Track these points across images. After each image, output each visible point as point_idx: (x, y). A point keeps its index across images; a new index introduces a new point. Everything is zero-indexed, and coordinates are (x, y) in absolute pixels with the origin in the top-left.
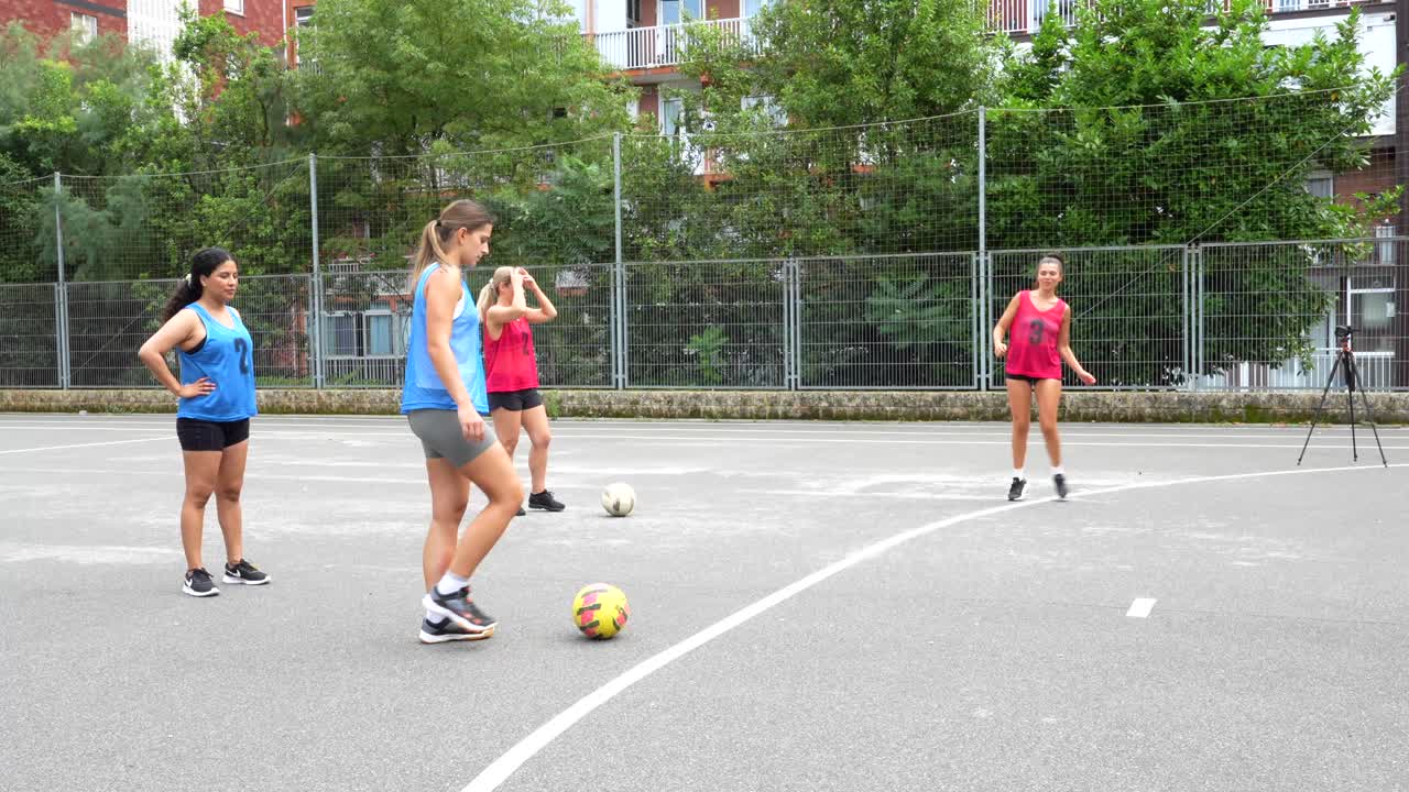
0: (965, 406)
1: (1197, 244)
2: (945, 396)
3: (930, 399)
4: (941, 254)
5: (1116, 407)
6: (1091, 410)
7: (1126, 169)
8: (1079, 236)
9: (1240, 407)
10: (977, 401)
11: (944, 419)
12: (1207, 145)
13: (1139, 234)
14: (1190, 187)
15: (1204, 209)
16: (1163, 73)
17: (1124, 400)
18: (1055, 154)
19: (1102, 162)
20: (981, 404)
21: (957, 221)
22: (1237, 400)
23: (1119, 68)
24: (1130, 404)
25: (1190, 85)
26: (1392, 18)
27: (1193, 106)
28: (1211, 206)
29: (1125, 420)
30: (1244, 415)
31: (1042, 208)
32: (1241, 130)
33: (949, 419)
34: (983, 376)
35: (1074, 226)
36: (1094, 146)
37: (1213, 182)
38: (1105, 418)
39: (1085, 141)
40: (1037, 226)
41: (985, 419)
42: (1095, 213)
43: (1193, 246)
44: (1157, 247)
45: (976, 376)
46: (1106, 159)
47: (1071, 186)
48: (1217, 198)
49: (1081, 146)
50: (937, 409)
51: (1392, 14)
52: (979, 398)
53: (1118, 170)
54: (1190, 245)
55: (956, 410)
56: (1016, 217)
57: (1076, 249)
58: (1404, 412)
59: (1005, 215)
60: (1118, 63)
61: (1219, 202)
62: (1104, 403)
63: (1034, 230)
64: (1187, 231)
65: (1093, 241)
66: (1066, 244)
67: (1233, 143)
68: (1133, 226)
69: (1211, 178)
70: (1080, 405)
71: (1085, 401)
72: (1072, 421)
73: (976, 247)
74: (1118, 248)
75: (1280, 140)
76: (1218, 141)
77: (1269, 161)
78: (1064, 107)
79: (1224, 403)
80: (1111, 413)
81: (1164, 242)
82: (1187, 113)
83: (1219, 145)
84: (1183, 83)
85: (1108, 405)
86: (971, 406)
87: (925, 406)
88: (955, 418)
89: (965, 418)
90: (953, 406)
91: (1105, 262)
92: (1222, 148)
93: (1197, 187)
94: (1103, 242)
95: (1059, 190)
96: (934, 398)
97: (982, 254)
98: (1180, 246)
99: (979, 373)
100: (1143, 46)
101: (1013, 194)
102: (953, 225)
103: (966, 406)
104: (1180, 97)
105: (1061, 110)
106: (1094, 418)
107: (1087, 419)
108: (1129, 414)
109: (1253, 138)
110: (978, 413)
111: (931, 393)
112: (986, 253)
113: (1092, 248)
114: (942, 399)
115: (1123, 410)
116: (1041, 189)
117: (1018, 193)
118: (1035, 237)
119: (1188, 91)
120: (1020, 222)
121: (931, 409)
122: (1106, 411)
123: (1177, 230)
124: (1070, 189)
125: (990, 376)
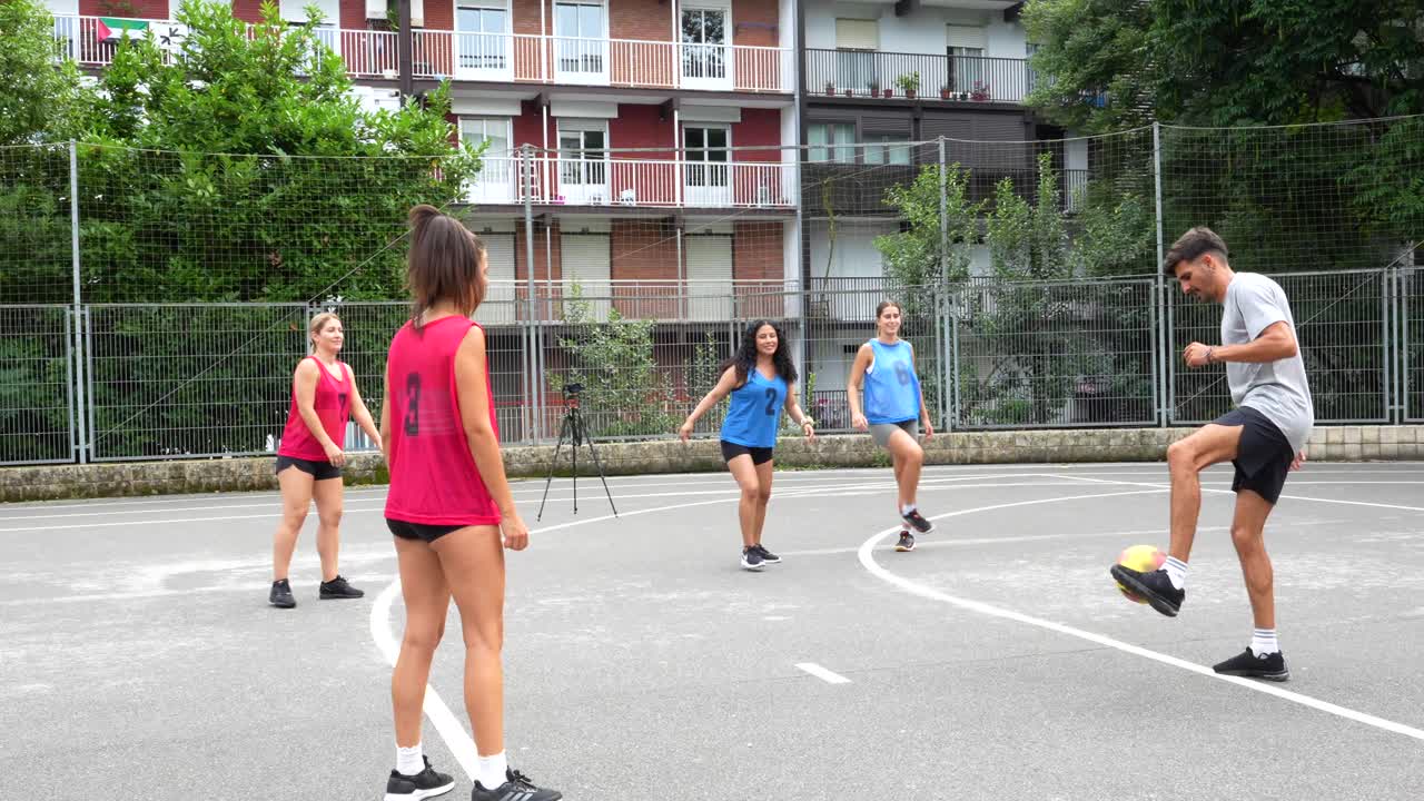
0: (62, 482)
1: (319, 303)
2: (37, 473)
3: (19, 477)
4: (25, 306)
5: (241, 475)
6: (214, 479)
7: (241, 220)
8: (184, 290)
9: (369, 469)
10: (79, 475)
11: (37, 498)
12: (319, 201)
13: (249, 291)
14: (302, 243)
15: (317, 267)
16: (271, 123)
17: (250, 467)
18: (154, 201)
19: (216, 212)
20: (83, 480)
21: (37, 269)
22: (367, 461)
23: (222, 113)
24: (257, 471)
25: (299, 139)
26: (397, 94)
27: (304, 161)
28: (326, 265)
29: (253, 488)
30: (374, 477)
31: (140, 258)
32: (350, 189)
33: (44, 499)
34: (82, 447)
35: (179, 279)
36: (207, 194)
37: (326, 239)
38: (230, 488)
39: (198, 187)
40: (133, 277)
41: (89, 495)
42: (201, 265)
43: (315, 304)
44: (270, 304)
45: (73, 447)
46: (220, 208)
47: (174, 235)
48: (330, 256)
49: (190, 193)
50: (28, 488)
51: (398, 90)
52: (81, 472)
53: (232, 221)
54: (311, 303)
55: (52, 487)
56: (109, 267)
57: (180, 305)
58: (519, 465)
59: (96, 264)
60: (220, 108)
61: (332, 259)
62: (228, 471)
63: (130, 281)
64: (301, 288)
65: (200, 296)
66: (168, 298)
67: (344, 201)
68: (244, 282)
69: (325, 234)
70: (202, 474)
71: (207, 470)
72: (192, 492)
73: (70, 299)
74: (227, 305)
75: (390, 203)
76: (329, 199)
77: (379, 221)
78: (161, 148)
79: (354, 465)
80: (236, 480)
81: (277, 299)
82: (297, 166)
83: (331, 202)
84: (291, 135)
85: (233, 473)
86: (72, 482)
87: (11, 484)
88: (53, 497)
89: (65, 496)
90: (48, 483)
91: (216, 319)
92: (333, 206)
93: (310, 243)
94: (211, 298)
95: (160, 239)
96: (24, 476)
97: (77, 308)
98: (301, 304)
99: (77, 443)
100: (247, 92)
101: (104, 240)
102: (32, 273)
103: (64, 481)
104: (289, 149)
105: (158, 152)
106: (218, 488)
107: (210, 489)
108: (256, 482)
109: (364, 199)
110: (81, 489)
111: (19, 469)
112: (82, 307)
113: (199, 303)
114: (34, 475)
115: (250, 477)
116: (138, 237)
117: (111, 240)
118: (131, 290)
119: (297, 144)
120: (114, 272)
121: (20, 488)
122: (231, 480)
123: (291, 287)
124: (173, 241)
125: (91, 446)
